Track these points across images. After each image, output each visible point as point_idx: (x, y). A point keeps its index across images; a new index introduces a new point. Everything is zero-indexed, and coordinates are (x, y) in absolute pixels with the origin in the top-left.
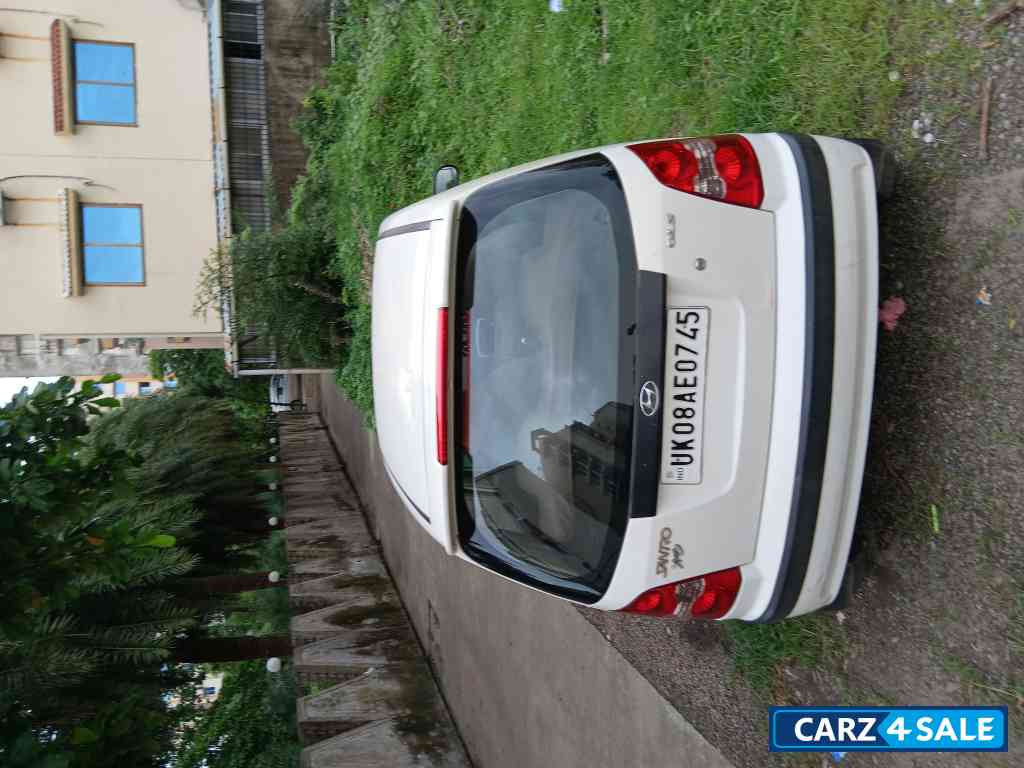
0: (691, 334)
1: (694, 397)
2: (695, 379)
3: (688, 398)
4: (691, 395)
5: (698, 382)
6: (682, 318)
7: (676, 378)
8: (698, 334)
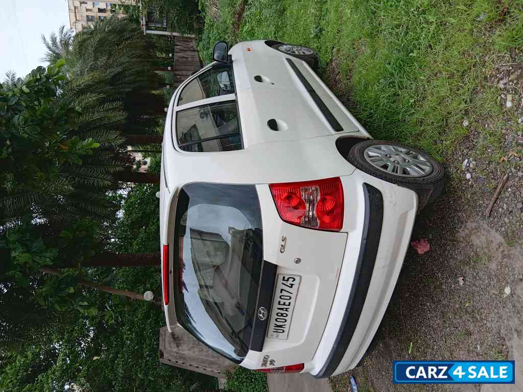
0: (290, 286)
1: (288, 310)
2: (290, 303)
3: (285, 309)
4: (287, 309)
5: (291, 305)
6: (286, 279)
7: (279, 302)
8: (293, 286)
